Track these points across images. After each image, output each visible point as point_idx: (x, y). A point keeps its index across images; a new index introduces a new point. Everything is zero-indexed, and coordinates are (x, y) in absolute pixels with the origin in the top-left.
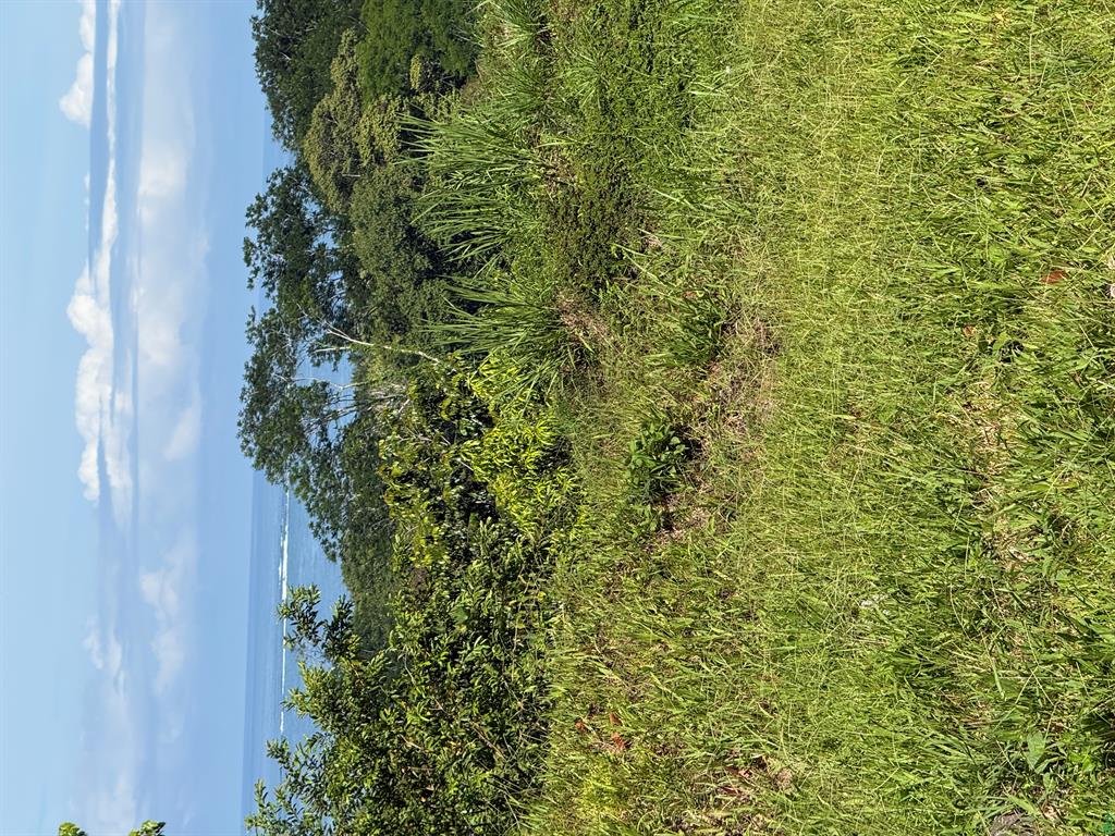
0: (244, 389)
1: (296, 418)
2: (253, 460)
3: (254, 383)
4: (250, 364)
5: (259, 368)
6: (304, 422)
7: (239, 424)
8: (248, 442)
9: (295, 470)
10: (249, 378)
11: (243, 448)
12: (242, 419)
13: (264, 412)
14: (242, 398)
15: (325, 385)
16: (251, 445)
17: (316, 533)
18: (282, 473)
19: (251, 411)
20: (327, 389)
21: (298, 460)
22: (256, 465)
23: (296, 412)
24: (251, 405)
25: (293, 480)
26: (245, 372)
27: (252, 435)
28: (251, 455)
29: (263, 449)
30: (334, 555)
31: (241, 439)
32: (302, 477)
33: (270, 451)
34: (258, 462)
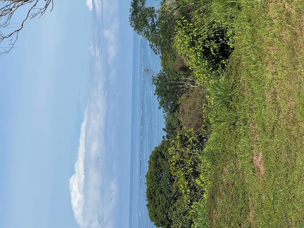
0: (131, 9)
1: (145, 17)
2: (133, 28)
3: (133, 7)
4: (132, 1)
5: (135, 3)
6: (148, 18)
7: (130, 18)
8: (132, 23)
9: (145, 31)
10: (132, 6)
11: (131, 25)
12: (130, 17)
13: (136, 15)
14: (130, 11)
15: (153, 8)
16: (133, 24)
17: (151, 47)
18: (142, 32)
19: (133, 15)
20: (153, 9)
21: (146, 28)
22: (134, 30)
23: (145, 16)
24: (132, 13)
25: (144, 34)
26: (131, 4)
27: (133, 21)
28: (133, 27)
29: (136, 25)
30: (156, 53)
31: (130, 23)
32: (147, 33)
33: (138, 26)
34: (135, 29)
